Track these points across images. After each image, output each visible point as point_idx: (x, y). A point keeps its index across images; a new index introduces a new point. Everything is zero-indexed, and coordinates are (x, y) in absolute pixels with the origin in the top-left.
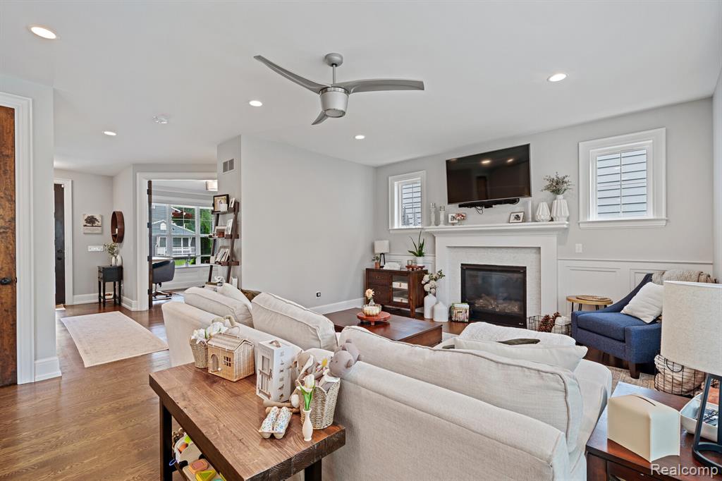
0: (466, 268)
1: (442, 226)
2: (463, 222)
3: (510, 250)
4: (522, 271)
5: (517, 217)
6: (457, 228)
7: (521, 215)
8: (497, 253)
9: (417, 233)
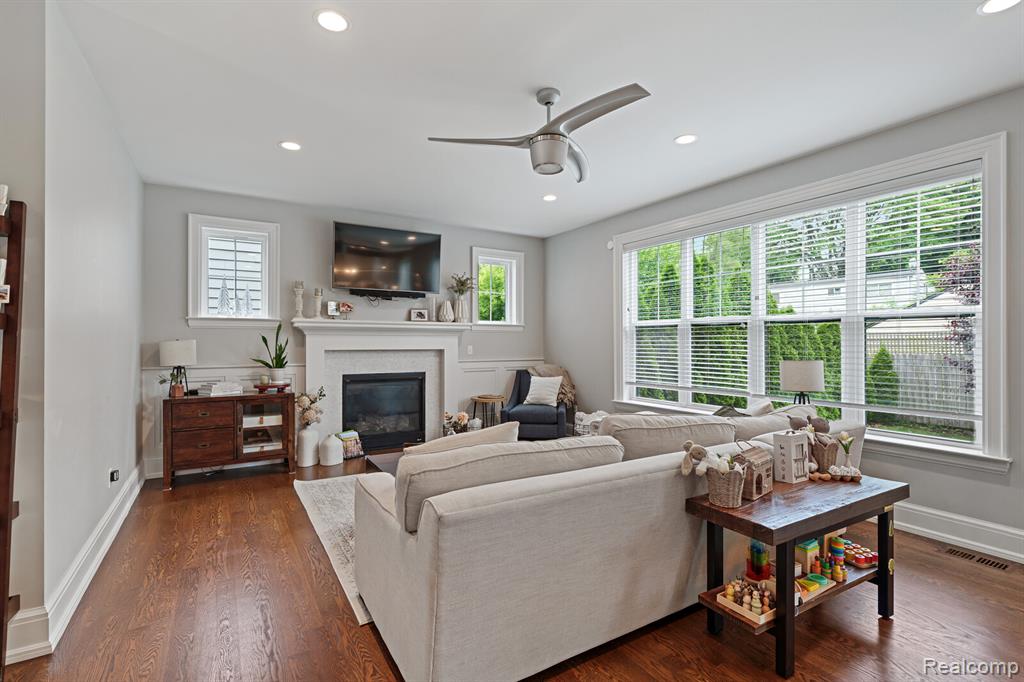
0: (349, 380)
1: (319, 320)
2: (349, 316)
3: (409, 354)
4: (419, 379)
5: (421, 315)
6: (339, 323)
7: (425, 312)
8: (392, 358)
9: (271, 329)
